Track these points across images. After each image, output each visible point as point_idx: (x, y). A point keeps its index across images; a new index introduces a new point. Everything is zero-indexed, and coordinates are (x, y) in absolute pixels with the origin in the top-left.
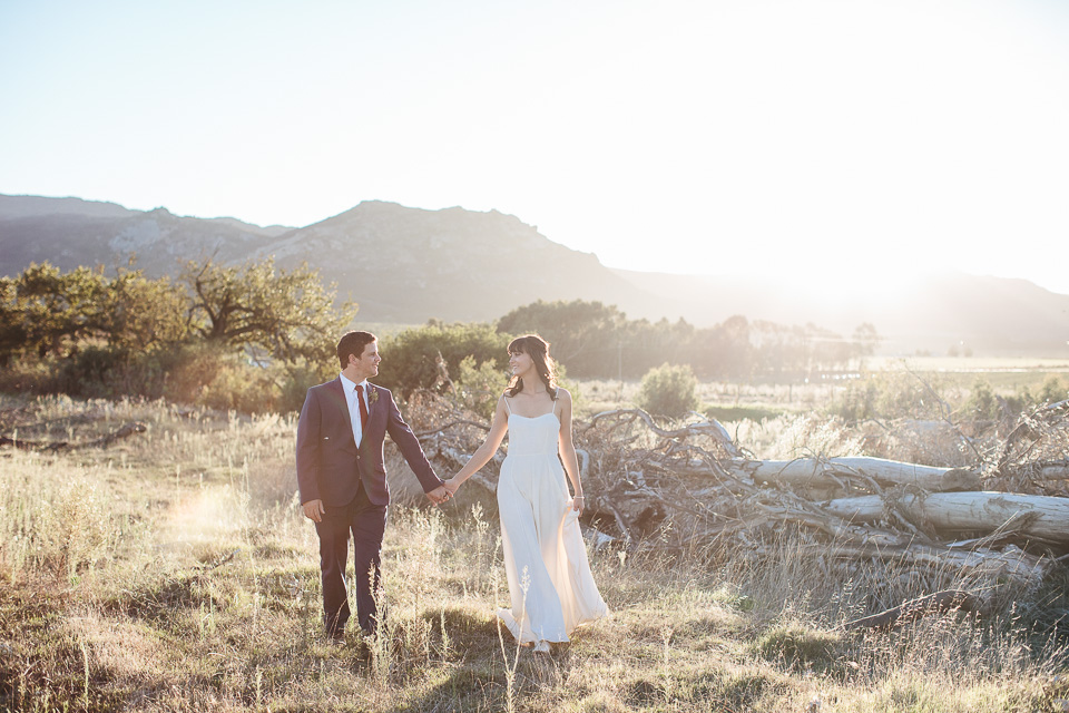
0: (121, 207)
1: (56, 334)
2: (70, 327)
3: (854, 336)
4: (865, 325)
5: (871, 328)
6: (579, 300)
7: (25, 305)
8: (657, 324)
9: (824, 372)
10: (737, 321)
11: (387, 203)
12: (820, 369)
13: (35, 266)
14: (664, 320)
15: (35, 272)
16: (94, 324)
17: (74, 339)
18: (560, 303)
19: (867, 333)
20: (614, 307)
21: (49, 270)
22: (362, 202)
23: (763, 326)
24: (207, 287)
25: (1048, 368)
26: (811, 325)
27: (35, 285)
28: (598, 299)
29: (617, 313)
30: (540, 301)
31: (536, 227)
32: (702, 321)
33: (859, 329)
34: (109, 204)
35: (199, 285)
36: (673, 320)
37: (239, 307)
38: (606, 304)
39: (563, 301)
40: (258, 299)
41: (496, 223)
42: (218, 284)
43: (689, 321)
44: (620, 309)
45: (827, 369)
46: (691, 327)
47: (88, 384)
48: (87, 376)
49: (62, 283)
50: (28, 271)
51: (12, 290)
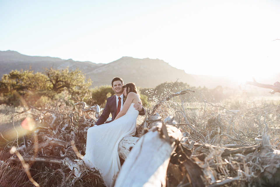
0: (60, 59)
7: (10, 82)
8: (198, 88)
10: (219, 87)
11: (129, 57)
13: (13, 71)
14: (200, 87)
15: (13, 73)
18: (172, 82)
20: (186, 83)
21: (17, 72)
22: (123, 57)
23: (227, 88)
27: (13, 76)
28: (182, 82)
29: (187, 85)
34: (57, 58)
35: (48, 74)
36: (202, 87)
38: (184, 82)
41: (157, 62)
43: (206, 87)
44: (188, 84)
46: (207, 89)
49: (20, 76)
50: (11, 72)
51: (7, 78)
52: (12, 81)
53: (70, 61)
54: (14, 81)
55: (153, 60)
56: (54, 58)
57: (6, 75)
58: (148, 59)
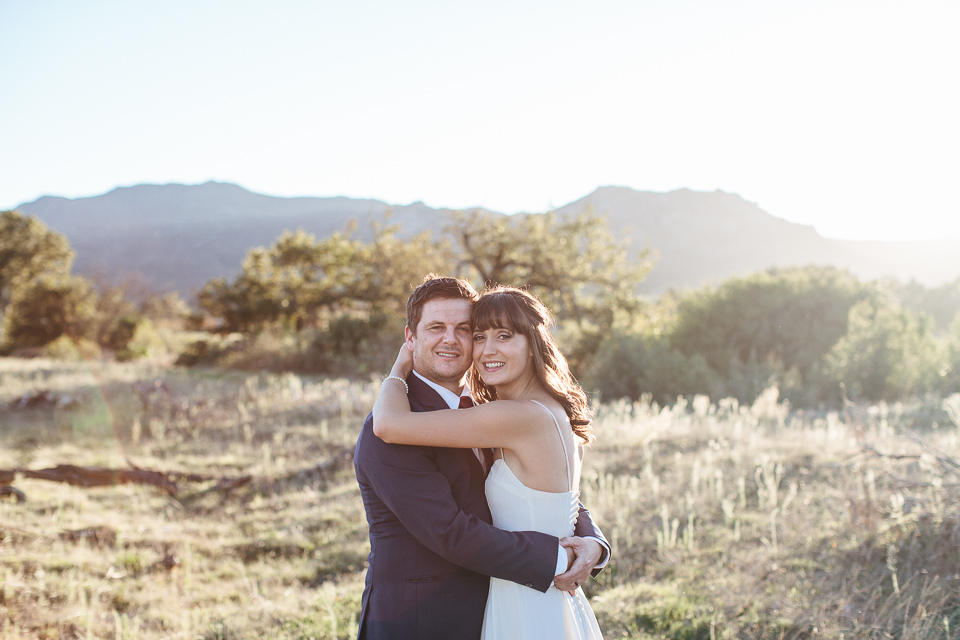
1: (313, 306)
2: (328, 299)
7: (280, 277)
13: (288, 234)
15: (288, 241)
16: (353, 293)
17: (332, 310)
21: (303, 238)
22: (599, 188)
24: (475, 241)
27: (290, 255)
31: (756, 203)
34: (373, 202)
35: (466, 237)
37: (512, 263)
40: (536, 252)
41: (718, 200)
42: (487, 237)
47: (338, 359)
48: (338, 349)
49: (317, 252)
50: (282, 240)
51: (266, 262)
52: (286, 274)
53: (419, 208)
54: (294, 274)
55: (703, 196)
56: (362, 201)
57: (259, 250)
58: (684, 193)
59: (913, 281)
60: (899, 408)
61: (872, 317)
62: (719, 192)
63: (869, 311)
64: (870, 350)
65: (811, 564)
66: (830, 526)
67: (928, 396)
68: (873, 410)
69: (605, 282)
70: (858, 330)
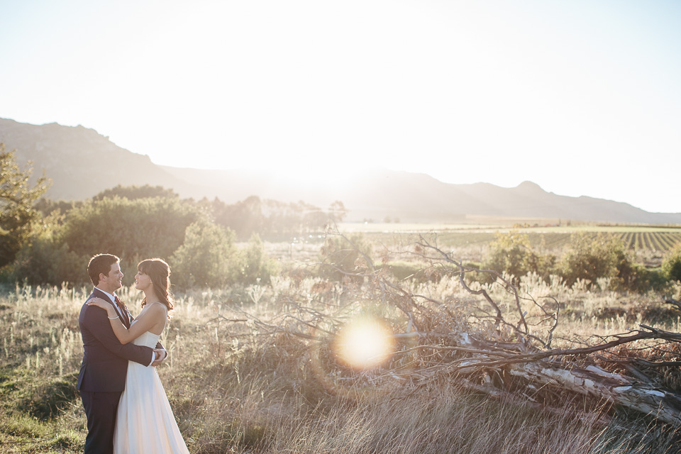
3: (330, 209)
4: (337, 202)
5: (341, 204)
6: (147, 185)
9: (310, 233)
10: (253, 199)
11: (6, 119)
12: (307, 231)
14: (205, 199)
18: (134, 187)
19: (338, 207)
23: (270, 203)
25: (452, 230)
26: (301, 202)
28: (160, 184)
30: (120, 186)
31: (108, 137)
32: (230, 200)
33: (333, 205)
39: (136, 186)
41: (81, 134)
43: (221, 199)
45: (312, 231)
46: (223, 204)
55: (69, 129)
58: (54, 127)
59: (217, 199)
60: (220, 292)
61: (199, 233)
62: (80, 127)
63: (199, 229)
64: (199, 253)
65: (192, 374)
66: (198, 357)
67: (236, 285)
68: (204, 294)
69: (13, 199)
70: (190, 241)
